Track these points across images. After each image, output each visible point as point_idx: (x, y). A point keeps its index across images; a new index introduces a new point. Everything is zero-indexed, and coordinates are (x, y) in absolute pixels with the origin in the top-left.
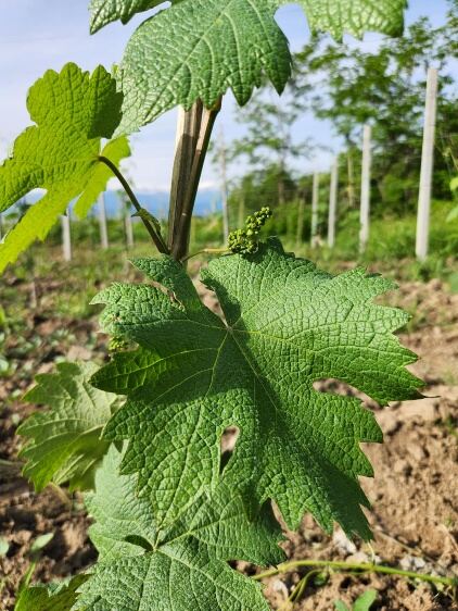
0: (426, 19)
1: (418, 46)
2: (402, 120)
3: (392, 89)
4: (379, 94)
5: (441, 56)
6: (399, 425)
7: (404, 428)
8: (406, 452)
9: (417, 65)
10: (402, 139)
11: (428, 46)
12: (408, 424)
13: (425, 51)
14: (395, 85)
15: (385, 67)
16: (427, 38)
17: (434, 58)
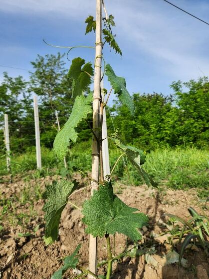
0: (21, 77)
1: (20, 86)
2: (15, 113)
3: (10, 101)
4: (4, 102)
5: (29, 92)
6: (74, 223)
7: (76, 224)
8: (79, 232)
9: (20, 93)
10: (16, 121)
11: (24, 87)
12: (77, 222)
13: (23, 89)
14: (11, 99)
15: (6, 92)
16: (23, 84)
17: (26, 92)
